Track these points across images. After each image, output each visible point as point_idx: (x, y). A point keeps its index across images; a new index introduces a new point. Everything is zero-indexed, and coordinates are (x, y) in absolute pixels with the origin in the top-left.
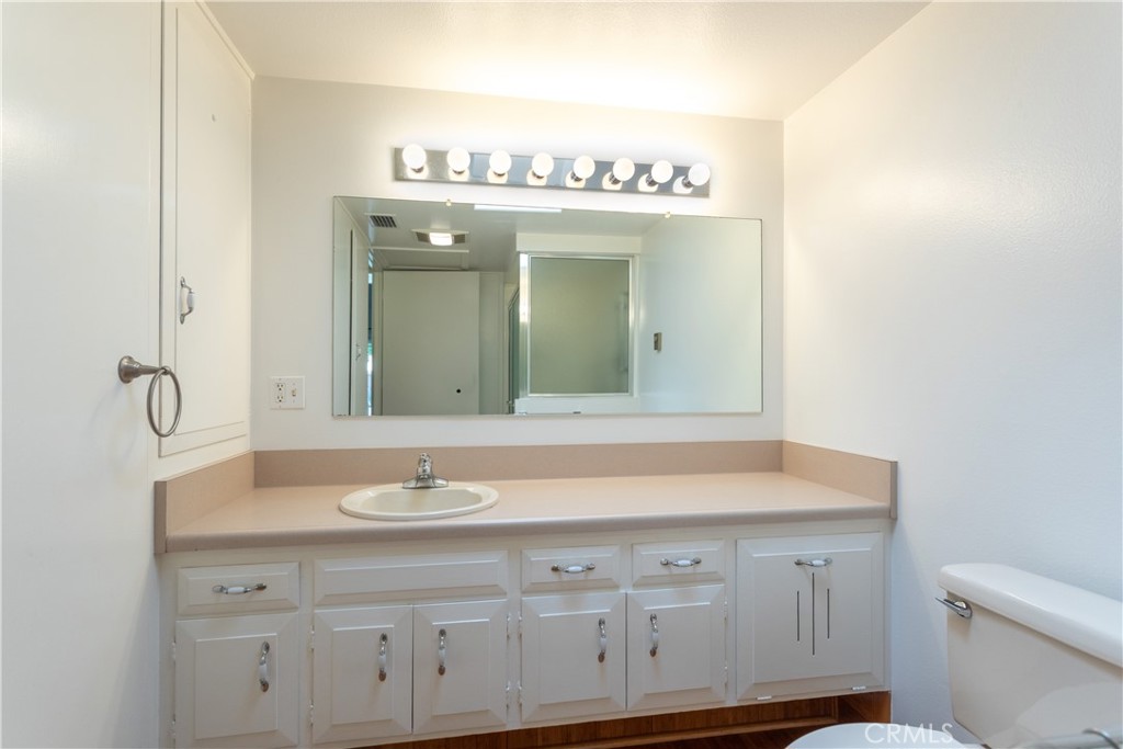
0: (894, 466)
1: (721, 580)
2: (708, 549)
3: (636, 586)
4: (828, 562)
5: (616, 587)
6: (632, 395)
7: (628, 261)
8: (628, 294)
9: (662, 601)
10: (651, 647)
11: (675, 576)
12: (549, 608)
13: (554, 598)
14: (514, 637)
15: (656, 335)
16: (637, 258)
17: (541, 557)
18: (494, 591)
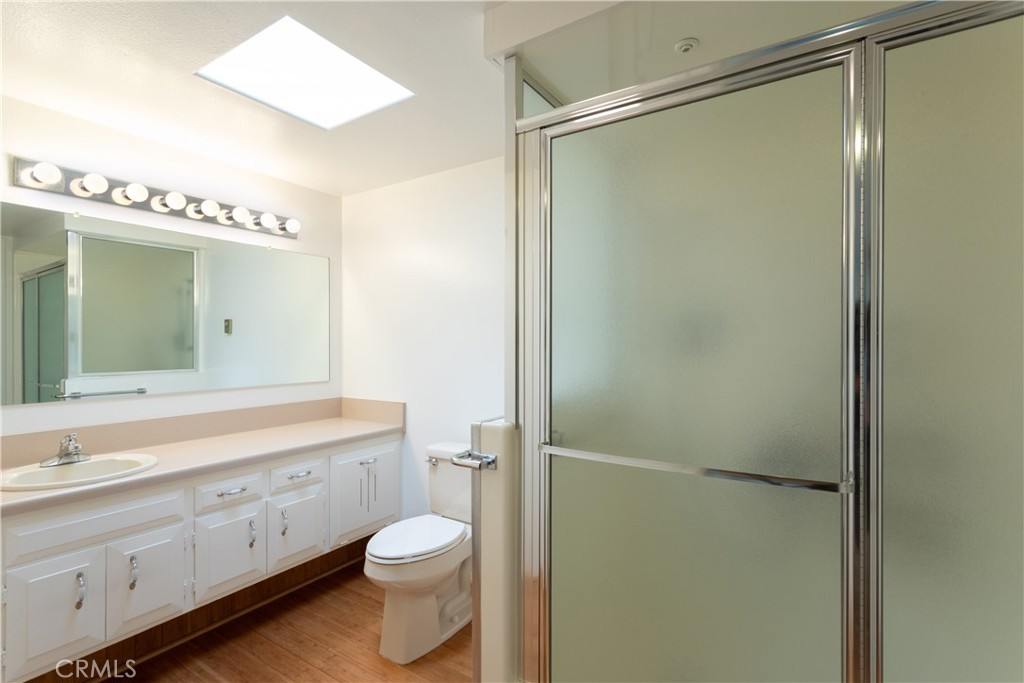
0: (404, 405)
1: (321, 481)
2: (314, 464)
3: (272, 495)
4: (375, 460)
5: (260, 498)
6: (197, 370)
7: (193, 253)
8: (192, 281)
9: (289, 501)
10: (283, 529)
11: (297, 484)
12: (215, 522)
13: (219, 514)
14: (190, 548)
15: (227, 321)
16: (202, 252)
17: (210, 489)
18: (174, 519)
